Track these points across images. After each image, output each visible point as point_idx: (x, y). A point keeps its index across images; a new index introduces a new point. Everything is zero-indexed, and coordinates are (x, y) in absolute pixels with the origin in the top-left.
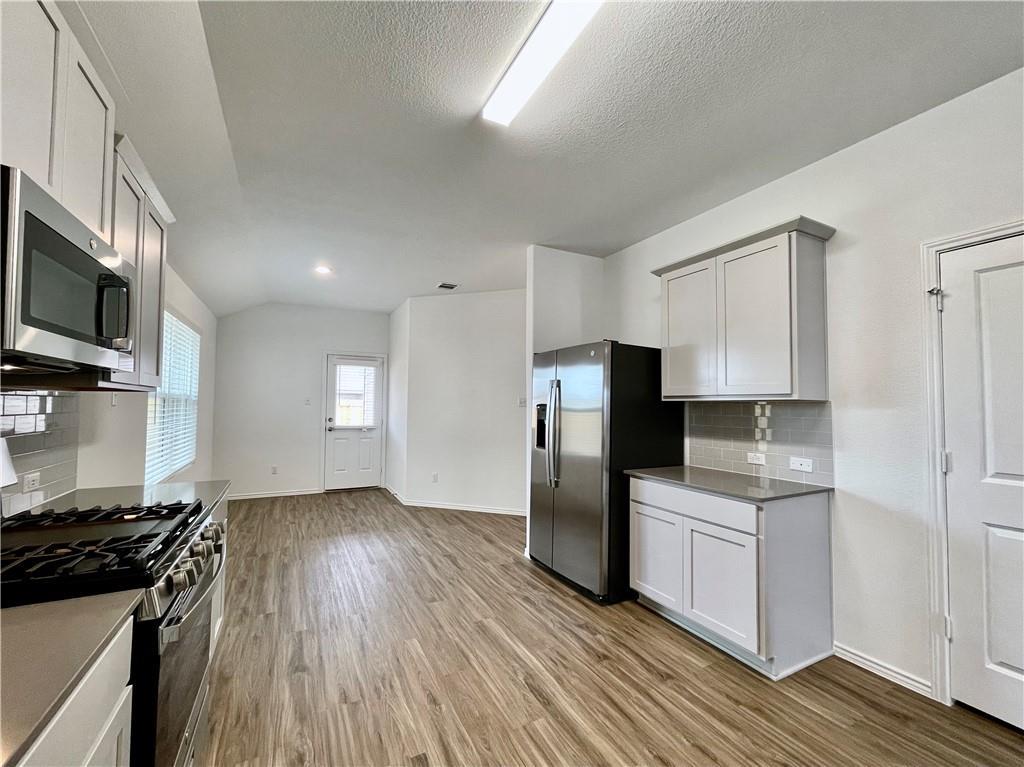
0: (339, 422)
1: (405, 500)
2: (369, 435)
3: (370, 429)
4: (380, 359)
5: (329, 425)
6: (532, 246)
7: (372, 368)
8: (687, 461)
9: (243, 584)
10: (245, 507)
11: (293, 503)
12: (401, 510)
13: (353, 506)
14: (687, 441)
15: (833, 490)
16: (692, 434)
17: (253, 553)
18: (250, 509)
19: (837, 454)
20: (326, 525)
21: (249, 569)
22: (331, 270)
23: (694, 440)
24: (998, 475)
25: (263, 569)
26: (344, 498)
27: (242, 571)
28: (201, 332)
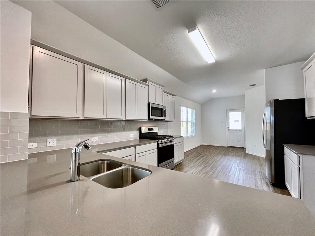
2: (240, 132)
4: (243, 110)
5: (228, 129)
6: (264, 70)
7: (240, 112)
12: (245, 154)
22: (216, 90)
28: (194, 109)
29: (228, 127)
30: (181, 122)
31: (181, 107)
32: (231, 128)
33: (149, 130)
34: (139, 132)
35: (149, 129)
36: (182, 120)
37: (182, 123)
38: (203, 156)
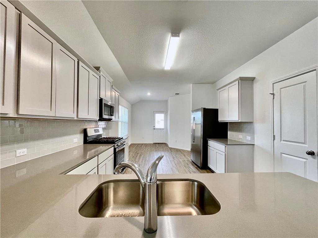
0: (156, 127)
1: (170, 146)
2: (163, 130)
3: (163, 129)
4: (165, 112)
5: (154, 128)
6: (191, 85)
7: (163, 114)
8: (229, 138)
9: (133, 157)
10: (137, 145)
11: (146, 145)
12: (168, 148)
13: (158, 146)
14: (229, 133)
15: (254, 145)
16: (230, 131)
17: (136, 153)
18: (138, 145)
19: (255, 136)
20: (151, 149)
21: (135, 155)
23: (230, 132)
24: (284, 141)
25: (137, 155)
26: (157, 145)
27: (134, 155)
28: (127, 109)
29: (154, 127)
31: (119, 106)
35: (95, 131)
37: (119, 123)
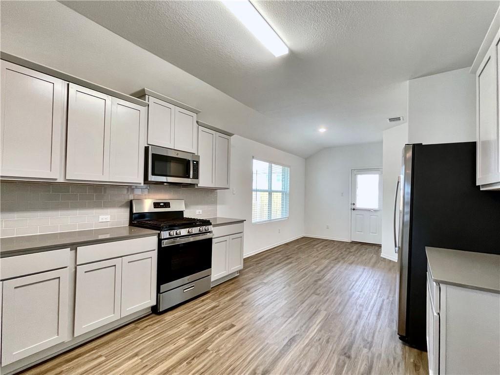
2: (375, 214)
3: (375, 211)
5: (353, 207)
6: (408, 81)
28: (289, 166)
29: (354, 204)
30: (251, 191)
31: (255, 161)
32: (358, 205)
33: (154, 208)
34: (128, 210)
35: (156, 205)
36: (254, 187)
37: (254, 193)
38: (291, 263)
